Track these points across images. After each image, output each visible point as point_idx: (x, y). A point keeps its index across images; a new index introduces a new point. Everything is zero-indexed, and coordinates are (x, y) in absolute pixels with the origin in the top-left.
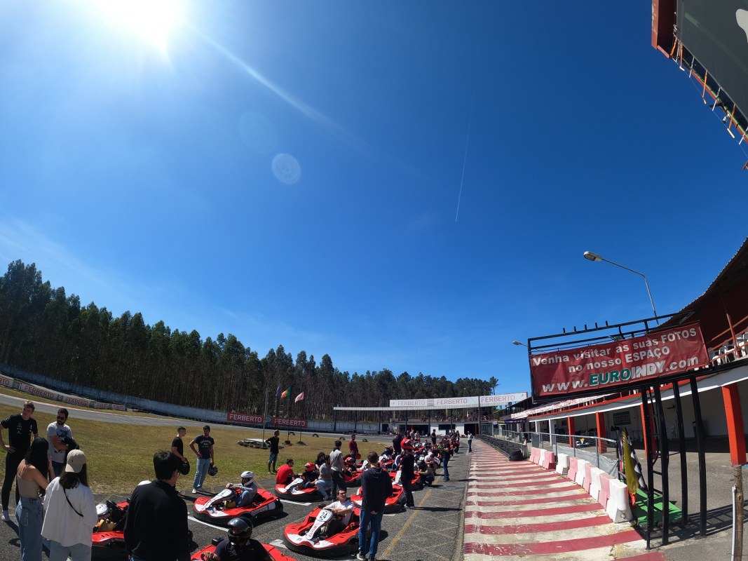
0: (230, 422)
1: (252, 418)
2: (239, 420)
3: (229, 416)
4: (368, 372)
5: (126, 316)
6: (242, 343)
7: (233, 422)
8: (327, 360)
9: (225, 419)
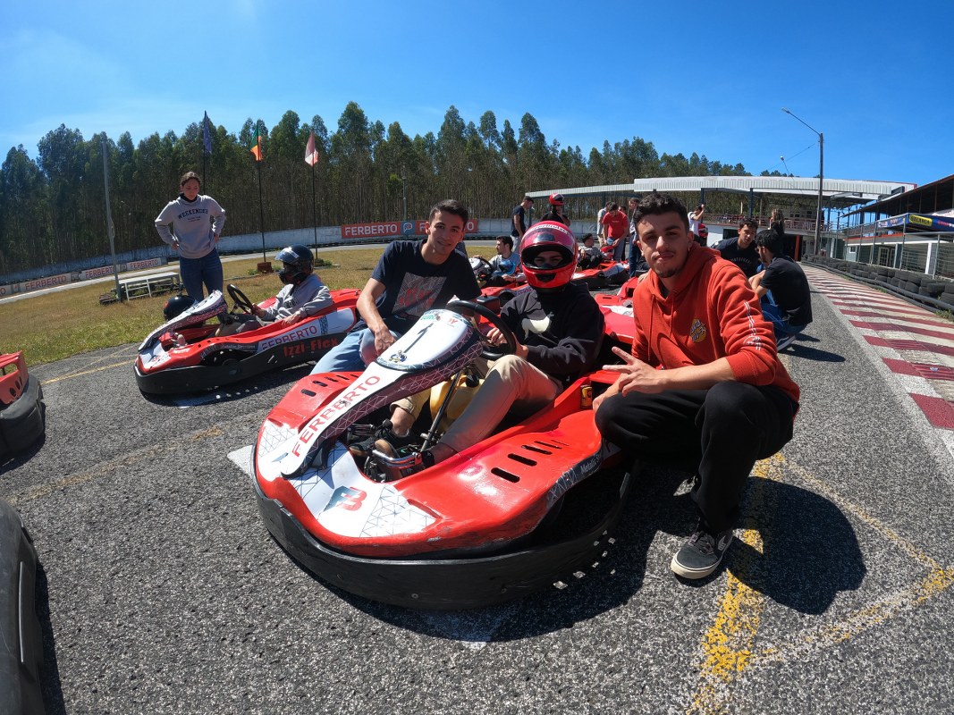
0: (347, 240)
1: (381, 228)
2: (361, 236)
3: (343, 231)
4: (606, 144)
5: (191, 130)
6: (365, 114)
7: (352, 239)
8: (530, 124)
9: (338, 238)
